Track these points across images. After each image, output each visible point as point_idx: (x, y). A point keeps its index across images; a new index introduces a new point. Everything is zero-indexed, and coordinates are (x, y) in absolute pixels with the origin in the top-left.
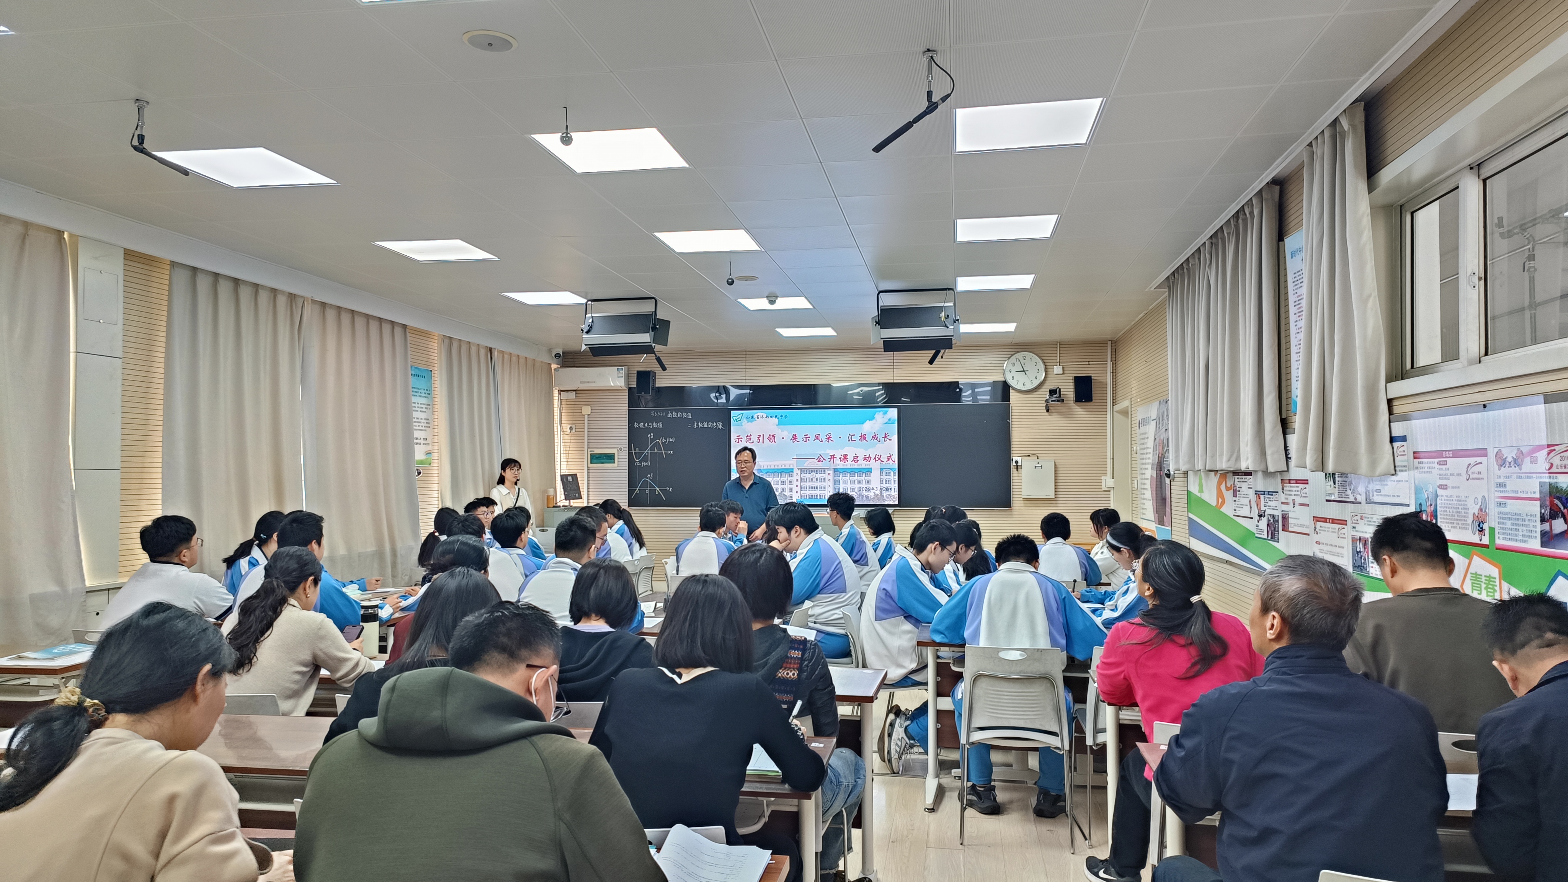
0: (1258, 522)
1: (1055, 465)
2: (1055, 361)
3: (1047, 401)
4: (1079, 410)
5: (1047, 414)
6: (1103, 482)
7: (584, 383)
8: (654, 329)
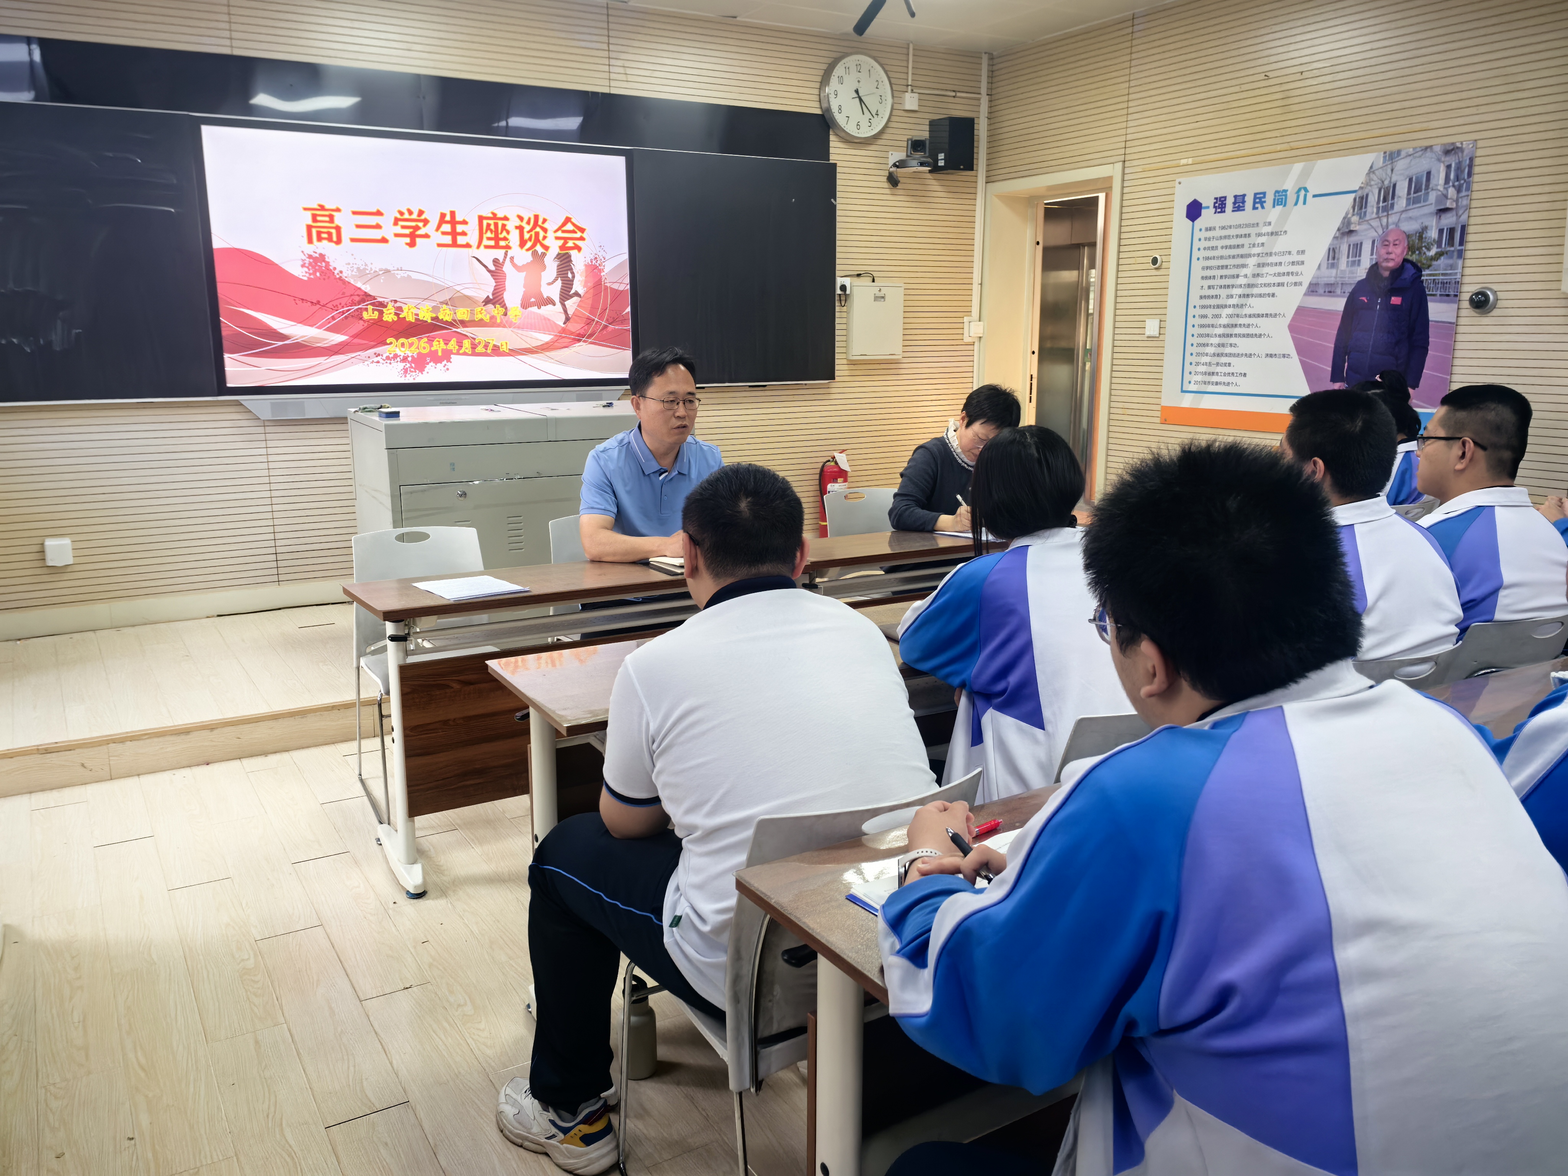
1: (905, 295)
2: (904, 82)
3: (900, 165)
5: (889, 192)
6: (966, 327)
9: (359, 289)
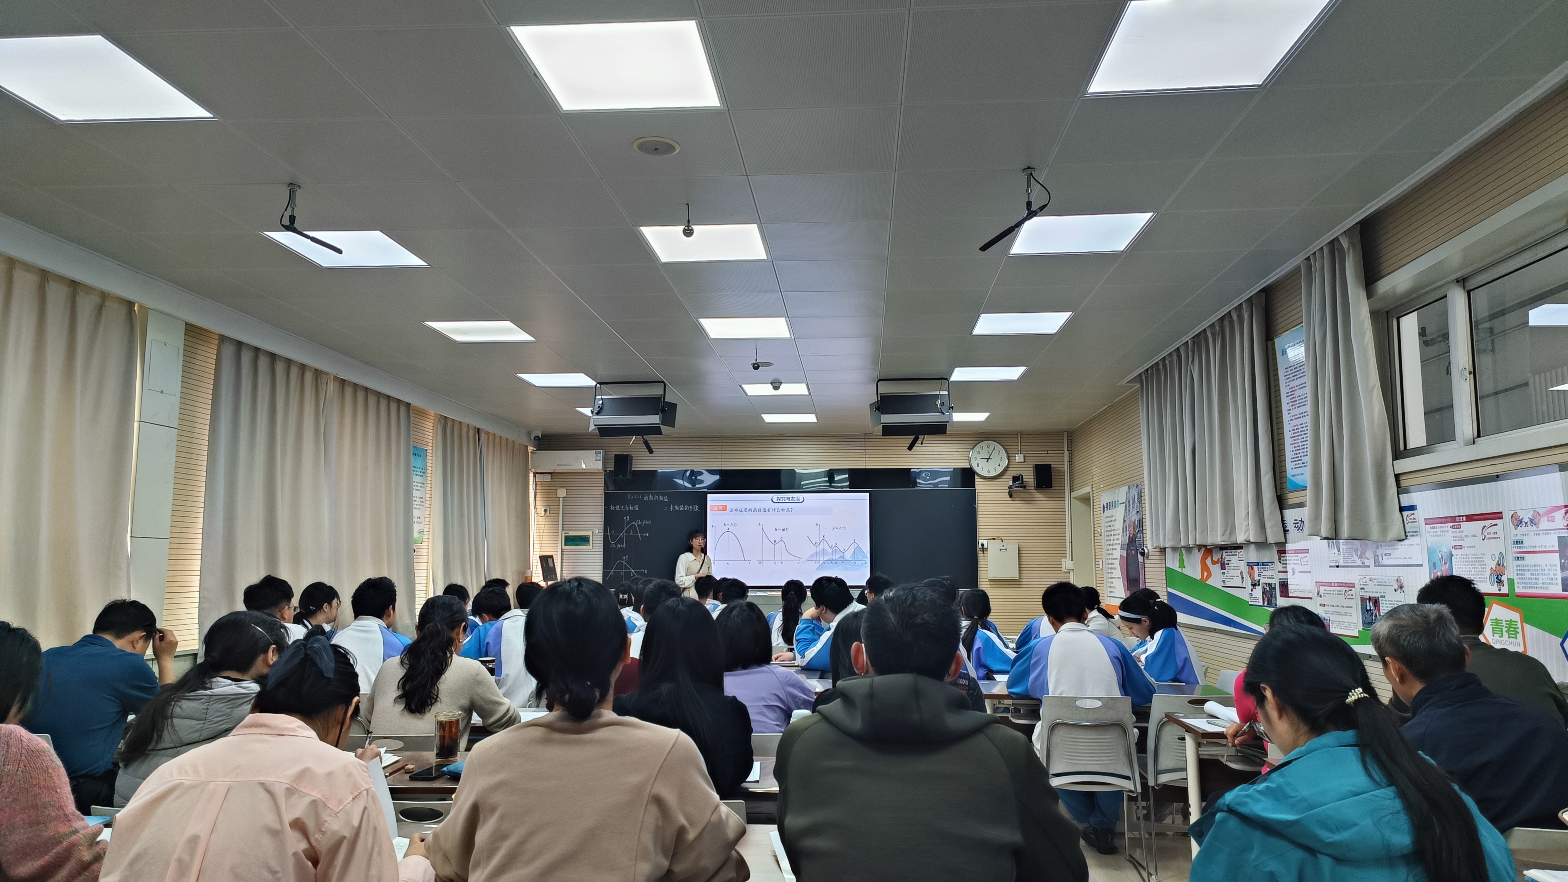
0: (1252, 591)
1: (1019, 548)
2: (1017, 450)
3: (1010, 487)
4: (1039, 496)
5: (1010, 499)
6: (1063, 563)
7: (562, 465)
8: (663, 411)
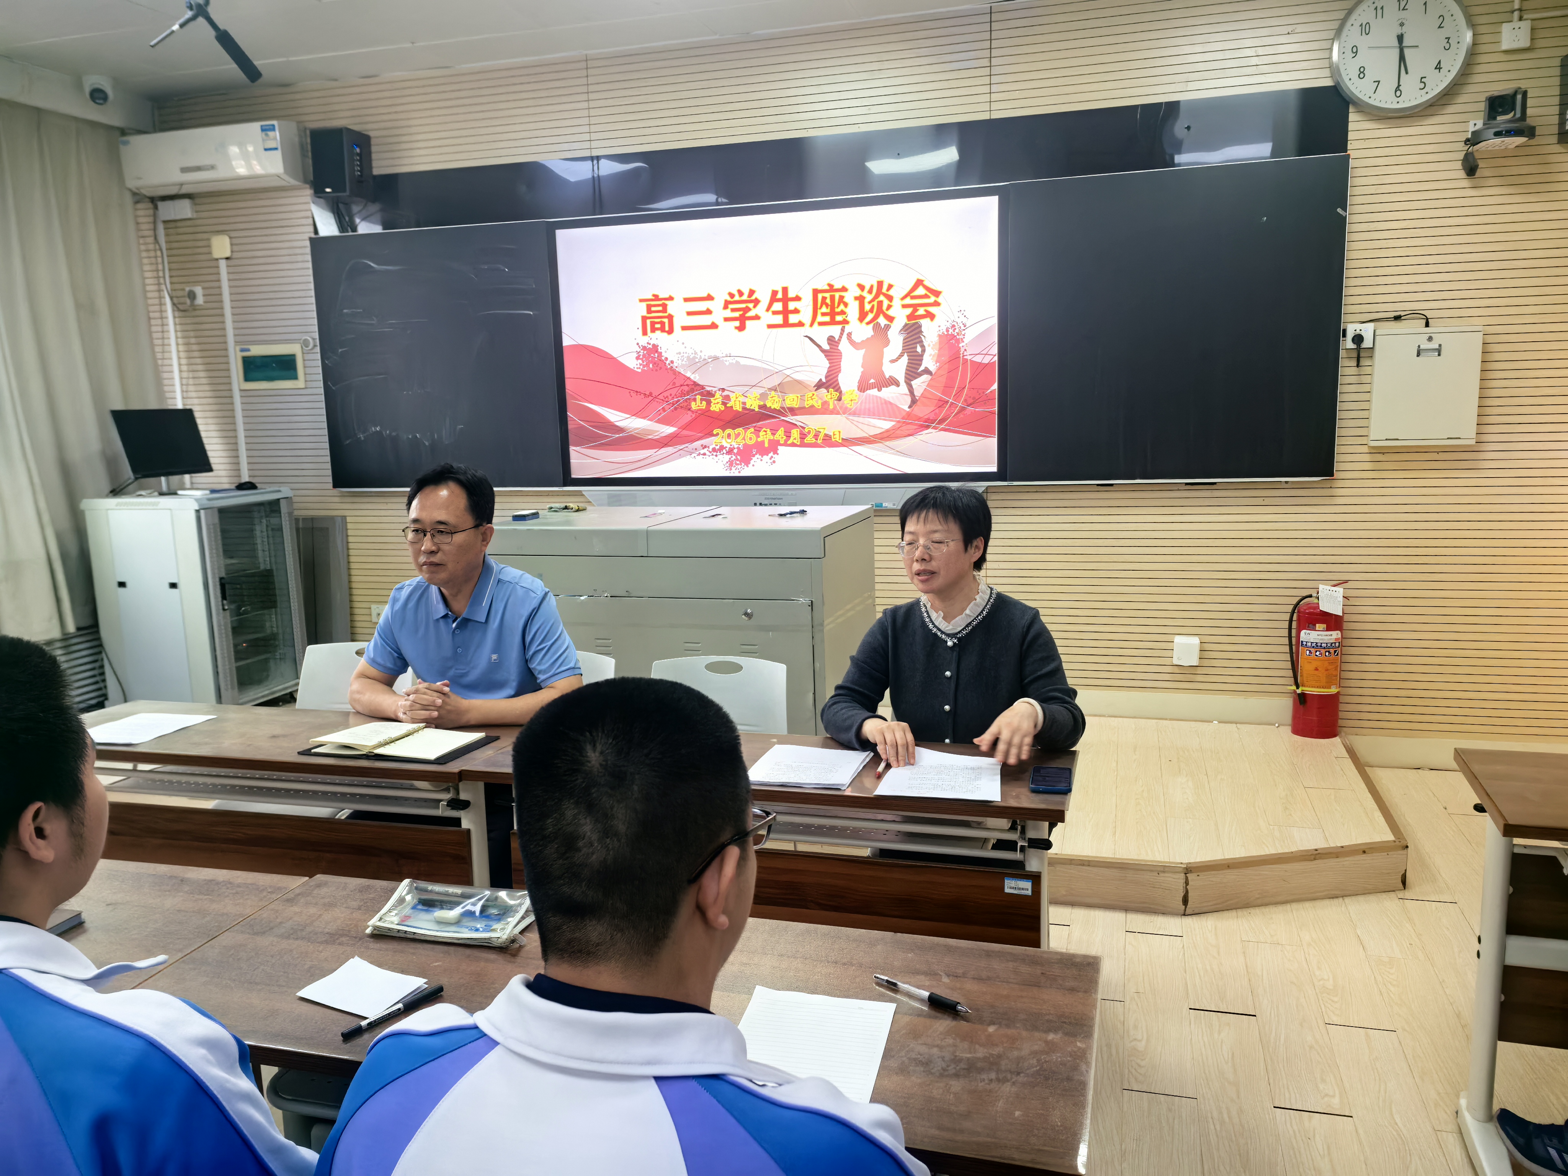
1: (1484, 343)
2: (1507, 7)
3: (1473, 137)
9: (689, 378)
